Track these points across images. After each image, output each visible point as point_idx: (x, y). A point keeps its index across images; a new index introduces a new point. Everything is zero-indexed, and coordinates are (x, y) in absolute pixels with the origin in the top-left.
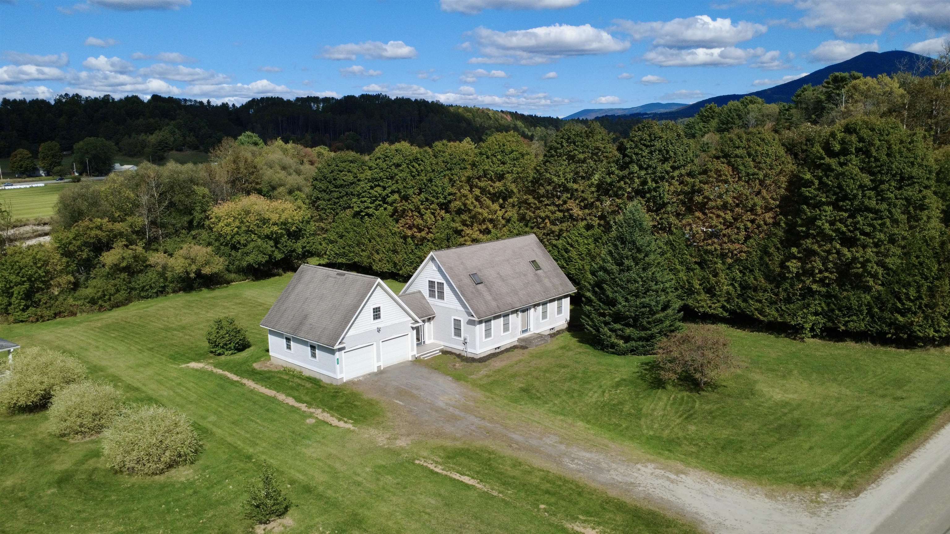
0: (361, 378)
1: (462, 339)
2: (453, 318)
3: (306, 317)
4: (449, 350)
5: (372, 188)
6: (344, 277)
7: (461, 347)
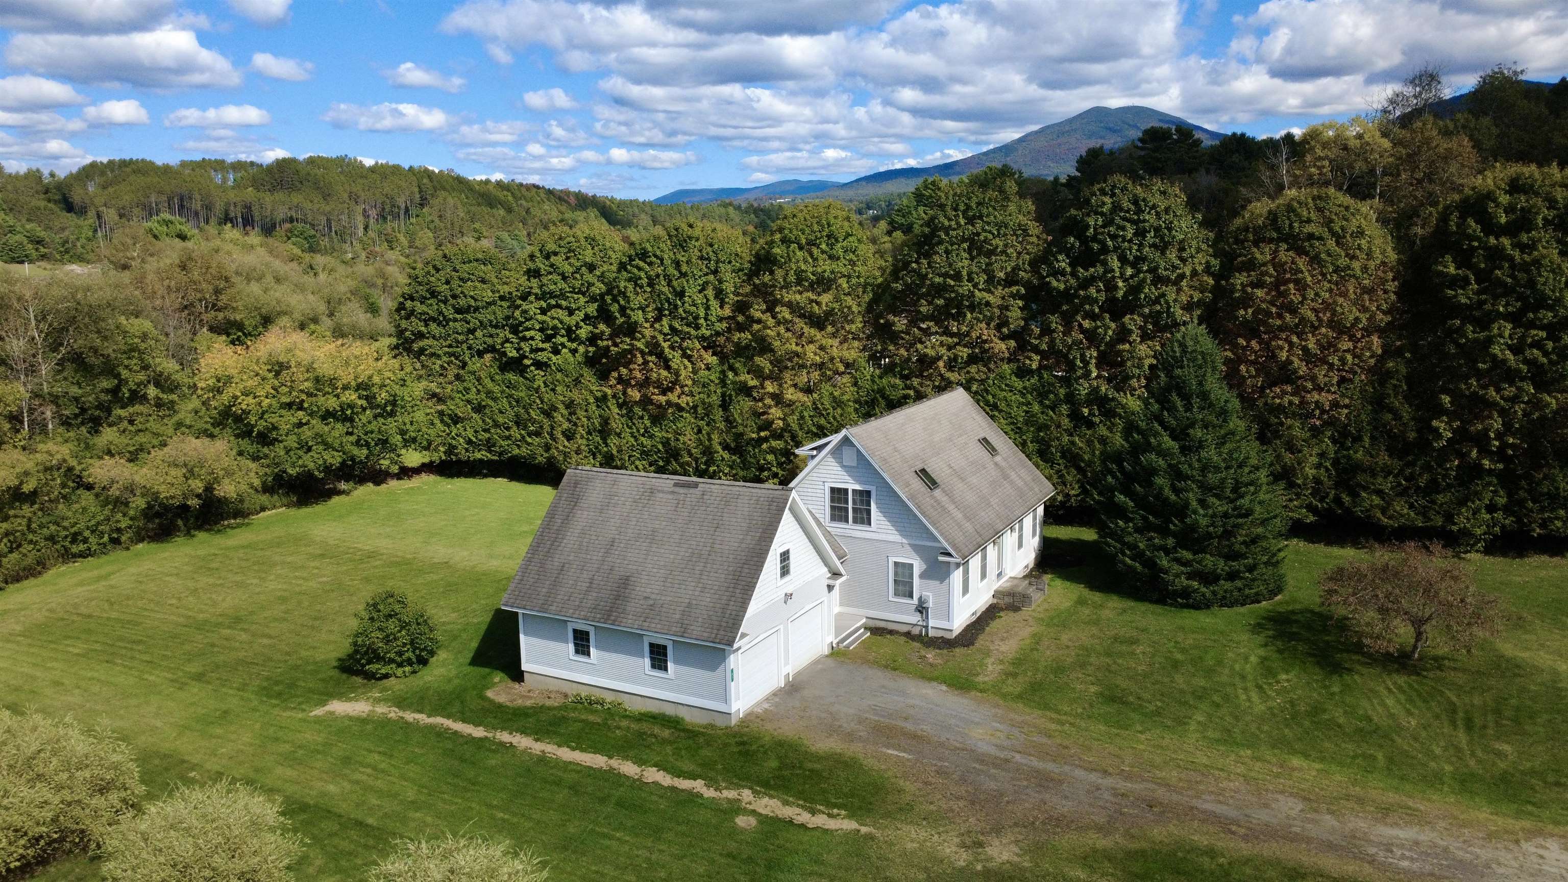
0: (766, 706)
1: (915, 601)
2: (892, 560)
3: (625, 582)
4: (882, 624)
5: (544, 312)
6: (697, 492)
7: (915, 618)
